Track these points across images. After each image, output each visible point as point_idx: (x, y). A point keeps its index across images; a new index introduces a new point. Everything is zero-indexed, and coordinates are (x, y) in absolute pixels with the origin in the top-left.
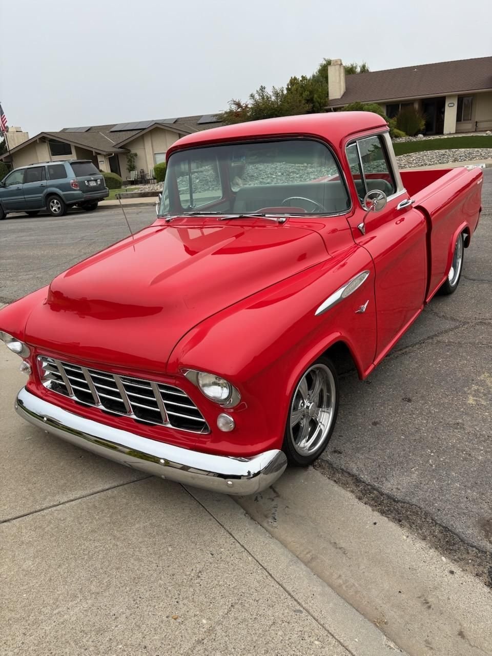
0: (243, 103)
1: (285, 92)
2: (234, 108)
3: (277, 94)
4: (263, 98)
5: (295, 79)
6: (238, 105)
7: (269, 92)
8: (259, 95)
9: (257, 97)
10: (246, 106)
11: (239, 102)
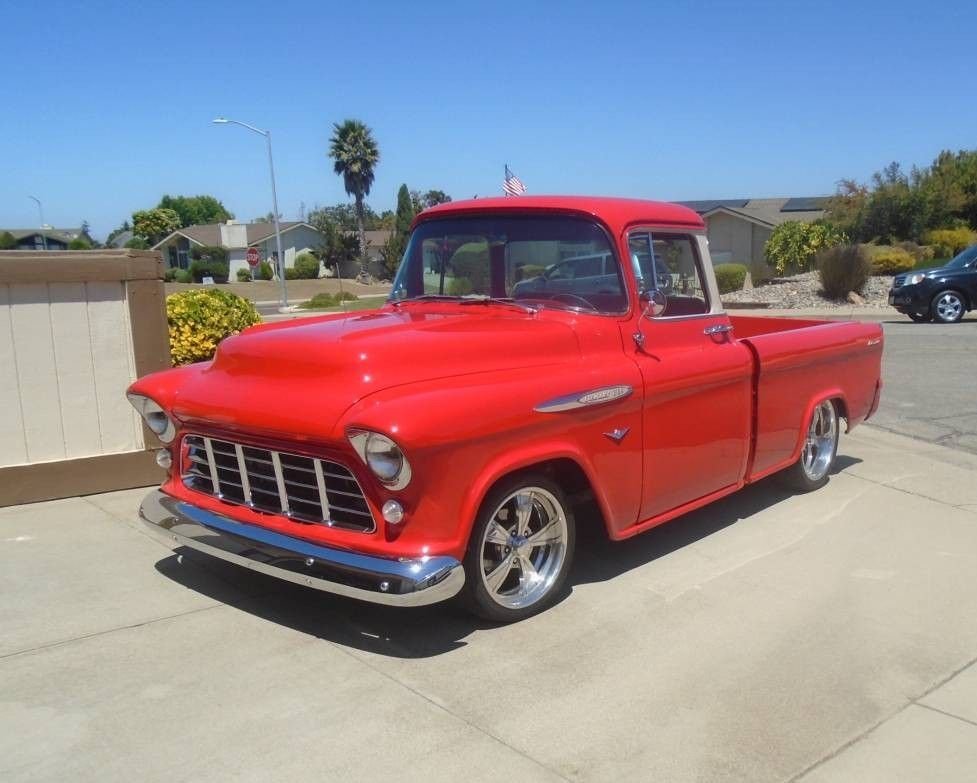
0: (859, 185)
1: (930, 174)
2: (843, 191)
3: (918, 177)
4: (893, 180)
5: (949, 154)
6: (851, 187)
7: (905, 171)
8: (888, 175)
9: (884, 178)
10: (864, 190)
11: (853, 182)
